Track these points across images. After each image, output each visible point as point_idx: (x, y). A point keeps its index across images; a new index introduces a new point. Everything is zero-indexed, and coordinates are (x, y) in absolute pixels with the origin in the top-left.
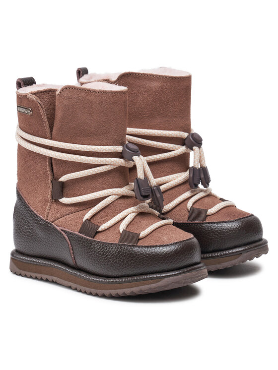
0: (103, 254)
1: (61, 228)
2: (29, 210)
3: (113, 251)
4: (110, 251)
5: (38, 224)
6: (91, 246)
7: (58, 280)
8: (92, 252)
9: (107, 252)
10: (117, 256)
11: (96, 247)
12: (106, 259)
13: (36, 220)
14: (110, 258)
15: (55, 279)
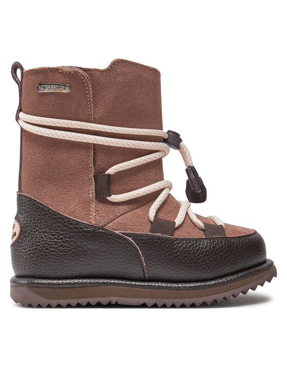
0: (193, 253)
1: (121, 231)
2: (60, 218)
3: (206, 247)
4: (202, 248)
5: (81, 232)
6: (173, 246)
7: (121, 300)
8: (176, 253)
9: (198, 250)
10: (212, 252)
11: (181, 246)
12: (199, 259)
13: (76, 228)
14: (204, 256)
15: (114, 300)
